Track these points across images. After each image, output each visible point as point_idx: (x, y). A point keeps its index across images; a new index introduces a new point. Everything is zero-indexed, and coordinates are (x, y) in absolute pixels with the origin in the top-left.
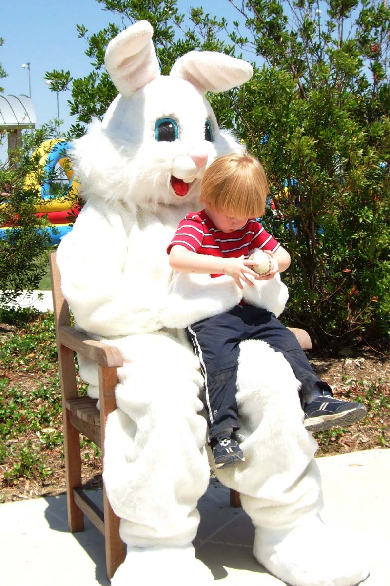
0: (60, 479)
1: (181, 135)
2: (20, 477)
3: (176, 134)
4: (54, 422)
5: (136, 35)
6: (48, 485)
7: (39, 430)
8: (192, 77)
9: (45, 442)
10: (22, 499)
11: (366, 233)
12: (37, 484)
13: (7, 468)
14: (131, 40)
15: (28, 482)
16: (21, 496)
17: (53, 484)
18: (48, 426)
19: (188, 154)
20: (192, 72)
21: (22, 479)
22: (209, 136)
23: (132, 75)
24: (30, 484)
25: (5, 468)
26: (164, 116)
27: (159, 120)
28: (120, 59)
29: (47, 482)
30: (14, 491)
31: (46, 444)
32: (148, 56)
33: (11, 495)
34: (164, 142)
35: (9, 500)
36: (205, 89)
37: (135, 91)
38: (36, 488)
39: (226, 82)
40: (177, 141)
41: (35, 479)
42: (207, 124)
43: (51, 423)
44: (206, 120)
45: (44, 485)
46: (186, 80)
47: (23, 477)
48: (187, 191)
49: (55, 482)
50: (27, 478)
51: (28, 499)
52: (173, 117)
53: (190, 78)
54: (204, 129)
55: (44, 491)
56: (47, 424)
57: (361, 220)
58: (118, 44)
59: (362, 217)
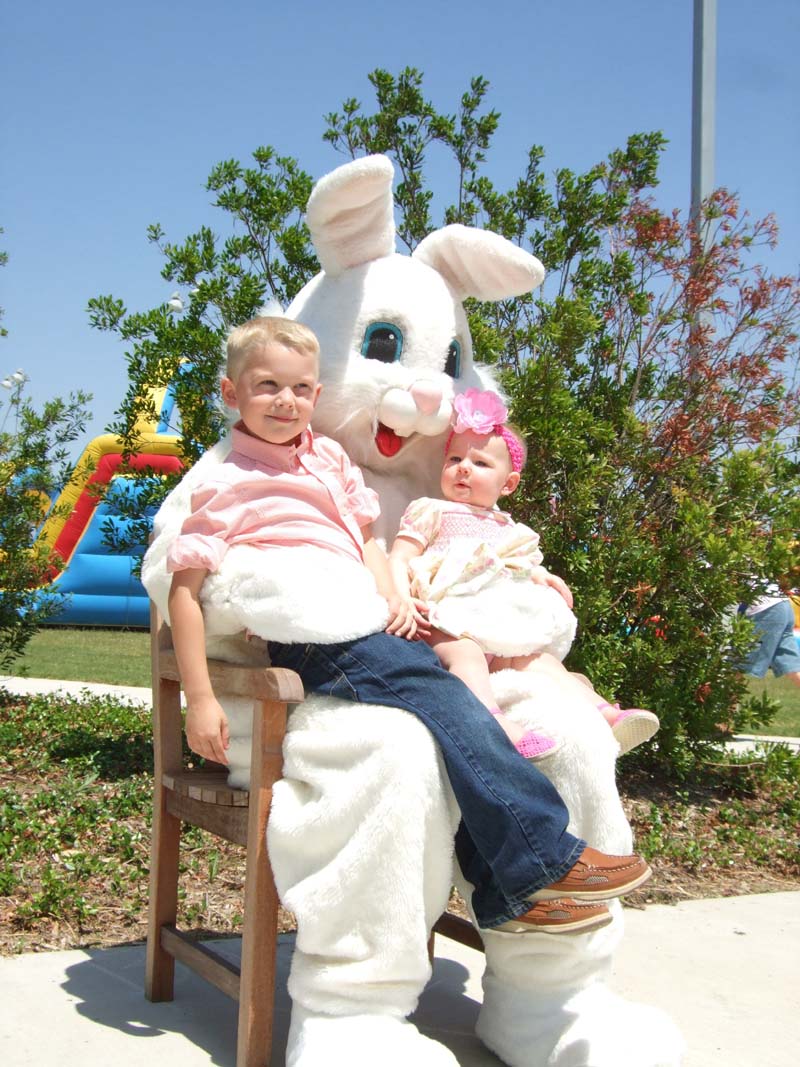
0: (108, 924)
1: (404, 355)
2: (41, 916)
3: (398, 353)
4: (80, 840)
5: (363, 174)
6: (88, 933)
7: (57, 851)
8: (448, 267)
9: (74, 868)
10: (50, 950)
11: (576, 589)
12: (71, 929)
13: (17, 902)
14: (354, 181)
15: (56, 925)
16: (47, 945)
17: (98, 931)
18: (70, 848)
19: (408, 390)
20: (449, 258)
21: (45, 919)
22: (452, 367)
23: (346, 241)
24: (59, 928)
25: (14, 901)
26: (384, 318)
27: (374, 323)
28: (332, 210)
29: (85, 927)
30: (33, 936)
31: (76, 871)
32: (381, 215)
33: (30, 943)
34: (375, 362)
35: (27, 950)
36: (465, 291)
37: (346, 269)
38: (70, 934)
39: (499, 286)
40: (397, 363)
41: (67, 919)
42: (453, 348)
43: (77, 842)
44: (452, 340)
45: (82, 932)
46: (436, 269)
47: (48, 916)
48: (398, 449)
49: (100, 928)
50: (55, 919)
51: (58, 950)
52: (399, 323)
53: (445, 268)
54: (446, 355)
55: (83, 941)
56: (69, 843)
57: (572, 567)
58: (332, 184)
59: (574, 562)
